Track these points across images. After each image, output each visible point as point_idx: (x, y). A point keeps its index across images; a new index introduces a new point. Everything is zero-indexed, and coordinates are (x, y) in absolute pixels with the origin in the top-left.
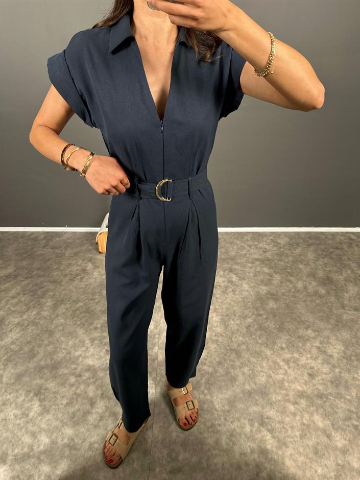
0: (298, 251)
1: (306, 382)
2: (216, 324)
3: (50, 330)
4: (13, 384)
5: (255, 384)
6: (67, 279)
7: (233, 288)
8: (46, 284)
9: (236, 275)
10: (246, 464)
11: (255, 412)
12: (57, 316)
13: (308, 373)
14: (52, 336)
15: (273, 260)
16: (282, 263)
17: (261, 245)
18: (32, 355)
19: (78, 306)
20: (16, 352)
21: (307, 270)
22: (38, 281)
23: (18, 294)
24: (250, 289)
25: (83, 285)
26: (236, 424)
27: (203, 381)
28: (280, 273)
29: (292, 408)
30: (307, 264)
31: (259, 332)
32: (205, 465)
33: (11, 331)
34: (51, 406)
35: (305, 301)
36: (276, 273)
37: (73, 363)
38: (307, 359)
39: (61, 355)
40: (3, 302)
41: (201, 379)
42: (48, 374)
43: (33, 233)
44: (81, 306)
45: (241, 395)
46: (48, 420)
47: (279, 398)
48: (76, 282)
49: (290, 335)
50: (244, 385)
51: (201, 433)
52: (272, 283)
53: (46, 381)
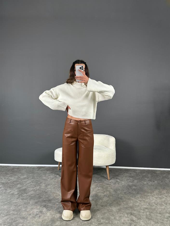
0: (144, 174)
1: (148, 206)
2: (112, 192)
3: (46, 192)
4: (34, 204)
5: (128, 206)
6: (49, 179)
7: (118, 183)
8: (41, 180)
9: (119, 180)
10: (126, 223)
11: (129, 212)
12: (47, 188)
13: (148, 204)
14: (47, 193)
15: (134, 176)
16: (138, 177)
17: (129, 172)
18: (40, 197)
19: (55, 186)
20: (33, 197)
21: (148, 179)
22: (37, 179)
23: (30, 183)
24: (125, 184)
25: (56, 180)
26: (121, 215)
27: (108, 205)
28: (137, 180)
29: (143, 211)
30: (148, 178)
31: (129, 194)
32: (111, 223)
33: (30, 192)
34: (51, 209)
35: (147, 187)
36: (136, 180)
37: (56, 200)
38: (148, 200)
39: (51, 198)
40: (25, 185)
41: (107, 204)
42: (48, 202)
43: (32, 167)
44: (57, 186)
45: (123, 208)
46: (50, 212)
47: (138, 209)
48: (53, 180)
49: (142, 195)
50: (124, 206)
51: (109, 216)
52: (134, 182)
53: (47, 203)
